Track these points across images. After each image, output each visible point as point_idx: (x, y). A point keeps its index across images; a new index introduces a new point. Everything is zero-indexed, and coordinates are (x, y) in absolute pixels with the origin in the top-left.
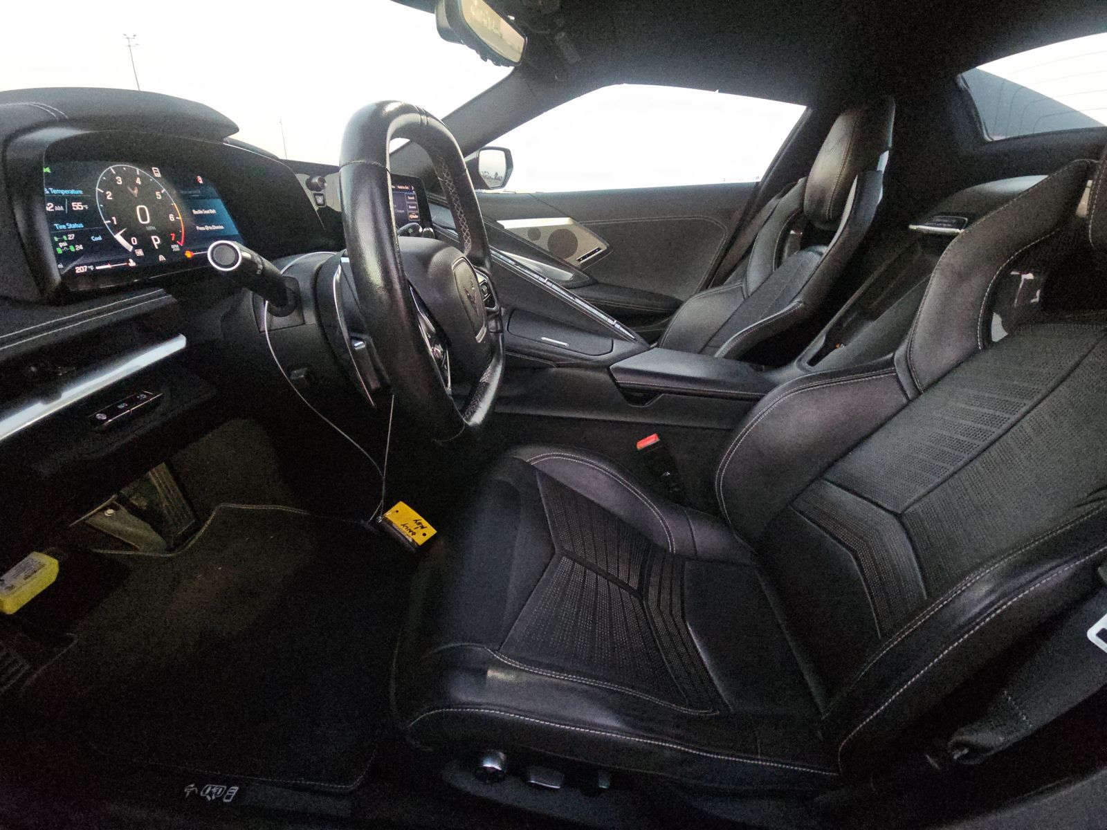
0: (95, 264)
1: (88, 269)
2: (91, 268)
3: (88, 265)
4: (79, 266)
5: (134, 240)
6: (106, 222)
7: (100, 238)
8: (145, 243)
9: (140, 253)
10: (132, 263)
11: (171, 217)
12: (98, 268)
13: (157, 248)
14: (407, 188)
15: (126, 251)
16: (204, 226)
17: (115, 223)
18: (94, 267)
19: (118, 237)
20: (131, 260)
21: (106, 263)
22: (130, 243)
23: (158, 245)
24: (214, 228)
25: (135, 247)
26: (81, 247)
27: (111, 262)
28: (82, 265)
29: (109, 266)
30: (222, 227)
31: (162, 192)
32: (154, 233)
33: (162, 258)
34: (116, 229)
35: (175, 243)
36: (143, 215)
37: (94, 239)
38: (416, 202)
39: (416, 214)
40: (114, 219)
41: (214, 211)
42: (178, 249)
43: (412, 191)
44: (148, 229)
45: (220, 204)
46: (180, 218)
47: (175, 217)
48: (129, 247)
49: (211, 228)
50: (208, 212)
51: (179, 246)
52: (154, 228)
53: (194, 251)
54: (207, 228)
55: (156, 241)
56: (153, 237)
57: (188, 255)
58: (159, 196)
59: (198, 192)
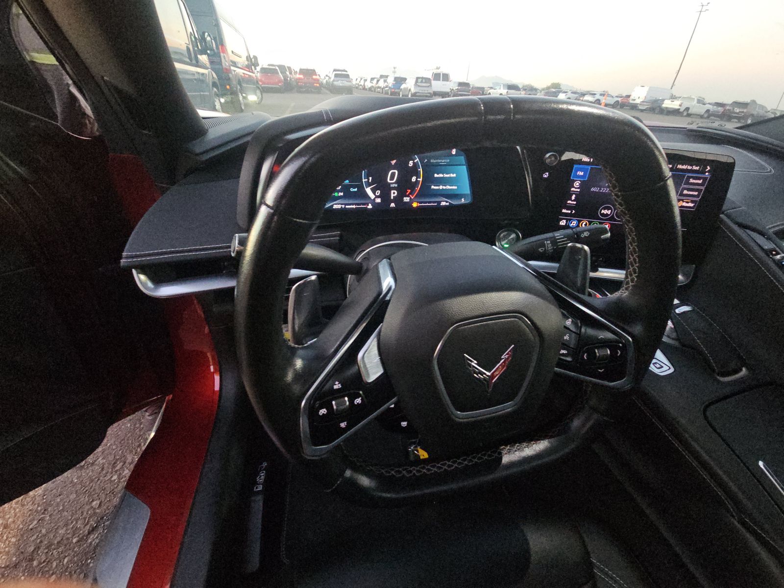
0: (346, 204)
1: (342, 207)
2: (343, 206)
3: (342, 204)
4: (336, 204)
5: (378, 193)
6: (364, 180)
7: (356, 190)
8: (385, 196)
9: (378, 200)
10: (370, 206)
11: (414, 179)
12: (347, 207)
13: (392, 198)
14: (696, 168)
15: (370, 198)
16: (439, 186)
17: (370, 181)
18: (345, 206)
19: (368, 191)
20: (370, 205)
21: (353, 204)
22: (374, 193)
23: (394, 196)
24: (448, 187)
25: (377, 197)
26: (342, 194)
27: (356, 204)
28: (338, 204)
29: (354, 207)
30: (455, 187)
31: (416, 161)
32: (394, 188)
33: (392, 205)
34: (368, 184)
35: (408, 196)
36: (392, 177)
37: (352, 190)
38: (703, 188)
39: (692, 202)
40: (370, 178)
41: (455, 175)
42: (409, 201)
43: (704, 173)
44: (391, 186)
45: (464, 170)
46: (421, 180)
47: (416, 179)
48: (372, 196)
49: (444, 187)
50: (448, 176)
51: (410, 198)
52: (396, 185)
53: (421, 203)
54: (441, 187)
55: (394, 194)
56: (392, 192)
57: (415, 205)
58: (411, 163)
59: (446, 161)
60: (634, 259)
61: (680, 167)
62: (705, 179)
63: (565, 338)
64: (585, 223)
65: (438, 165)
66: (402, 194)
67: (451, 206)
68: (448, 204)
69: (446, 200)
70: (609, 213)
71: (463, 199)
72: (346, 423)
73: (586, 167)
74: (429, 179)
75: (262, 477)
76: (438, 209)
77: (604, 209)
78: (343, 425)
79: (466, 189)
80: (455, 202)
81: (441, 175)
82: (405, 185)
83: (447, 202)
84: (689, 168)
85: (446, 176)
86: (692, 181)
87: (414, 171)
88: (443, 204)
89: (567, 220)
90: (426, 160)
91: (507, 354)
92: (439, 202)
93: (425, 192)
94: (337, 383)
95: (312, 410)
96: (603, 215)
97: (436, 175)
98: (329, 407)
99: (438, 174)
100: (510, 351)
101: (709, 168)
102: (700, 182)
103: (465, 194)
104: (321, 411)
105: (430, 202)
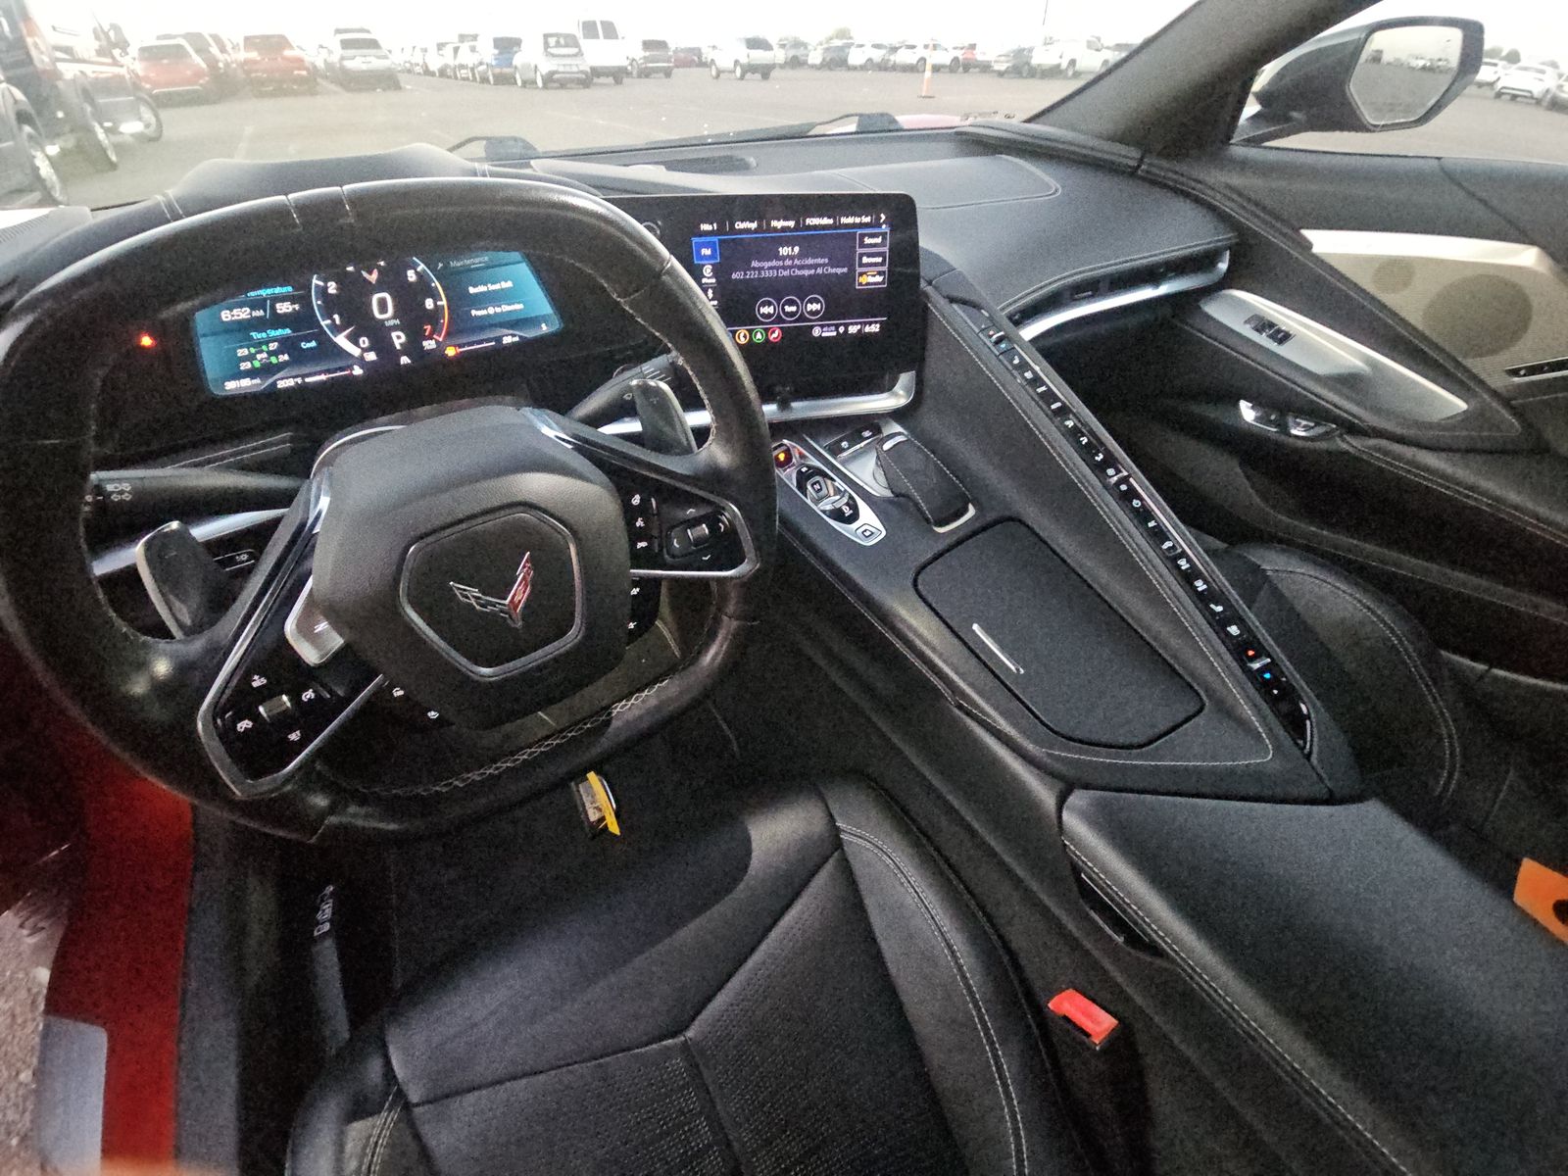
0: (303, 376)
1: (295, 383)
2: (299, 380)
3: (294, 377)
4: (282, 379)
5: (364, 342)
6: (323, 323)
7: (313, 344)
8: (381, 343)
9: (371, 357)
10: (358, 371)
11: (429, 304)
12: (307, 380)
13: (398, 347)
14: (867, 220)
15: (350, 355)
16: (486, 309)
17: (338, 322)
18: (303, 379)
19: (341, 340)
20: (356, 367)
21: (319, 373)
22: (356, 344)
23: (401, 345)
25: (364, 350)
26: (286, 357)
27: (328, 371)
28: (287, 378)
30: (519, 306)
31: (419, 269)
32: (395, 328)
33: (405, 360)
34: (337, 330)
35: (430, 338)
36: (383, 306)
37: (305, 345)
38: (886, 249)
39: (880, 273)
40: (336, 317)
41: (509, 284)
42: (434, 346)
43: (880, 226)
44: (387, 324)
45: (524, 270)
46: (444, 302)
47: (435, 304)
48: (355, 351)
49: (498, 310)
50: (496, 287)
51: (437, 342)
52: (397, 322)
53: (460, 346)
54: (491, 311)
55: (399, 339)
56: (394, 335)
57: (451, 352)
58: (411, 276)
59: (481, 259)
61: (844, 220)
62: (884, 235)
63: (638, 524)
64: (742, 335)
65: (468, 270)
66: (415, 337)
67: (524, 345)
68: (517, 339)
69: (511, 332)
70: (772, 312)
71: (543, 325)
72: (298, 732)
73: (708, 239)
74: (460, 300)
75: (327, 911)
76: (501, 350)
77: (763, 304)
78: (294, 736)
79: (542, 306)
80: (530, 334)
81: (482, 289)
82: (414, 319)
83: (513, 335)
84: (857, 220)
85: (492, 287)
86: (867, 241)
87: (424, 288)
88: (507, 340)
90: (440, 265)
91: (524, 567)
92: (499, 340)
93: (461, 325)
94: (256, 677)
95: (222, 728)
96: (763, 315)
97: (472, 290)
98: (255, 717)
99: (475, 286)
100: (527, 561)
101: (883, 217)
102: (878, 240)
103: (544, 316)
104: (239, 725)
105: (481, 342)
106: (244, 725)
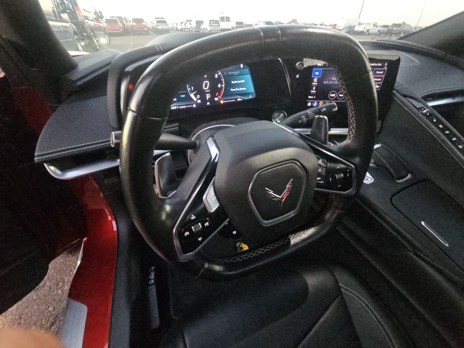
0: (179, 106)
2: (178, 107)
3: (176, 106)
4: (173, 106)
5: (198, 96)
6: (188, 89)
7: (184, 96)
8: (203, 98)
9: (199, 101)
10: (194, 106)
11: (219, 86)
12: (180, 107)
13: (207, 99)
14: (380, 65)
15: (193, 100)
16: (235, 89)
17: (192, 89)
18: (179, 107)
19: (192, 95)
20: (194, 104)
21: (183, 105)
22: (196, 97)
23: (208, 98)
24: (241, 89)
25: (198, 99)
26: (176, 99)
27: (185, 105)
28: (174, 106)
29: (184, 107)
30: (245, 89)
31: (219, 74)
32: (208, 93)
33: (208, 103)
34: (192, 92)
35: (217, 97)
36: (206, 85)
37: (182, 96)
38: (384, 76)
39: (378, 85)
40: (192, 88)
41: (244, 81)
42: (218, 100)
43: (383, 67)
44: (206, 91)
45: (249, 77)
46: (223, 86)
47: (221, 86)
48: (195, 99)
49: (239, 89)
50: (240, 82)
51: (219, 98)
52: (209, 91)
53: (225, 100)
54: (236, 89)
55: (208, 96)
56: (207, 95)
57: (222, 102)
58: (216, 76)
59: (237, 72)
60: (353, 121)
62: (384, 71)
63: (319, 171)
64: (321, 103)
65: (233, 75)
66: (213, 96)
67: (244, 101)
68: (242, 99)
69: (241, 97)
70: (334, 96)
71: (250, 96)
72: (201, 238)
73: (319, 69)
74: (229, 85)
75: (152, 276)
76: (237, 103)
77: (332, 93)
78: (200, 239)
79: (252, 90)
80: (246, 98)
81: (235, 82)
82: (214, 90)
83: (241, 98)
84: (376, 65)
85: (239, 82)
86: (378, 72)
87: (219, 81)
88: (239, 100)
89: (312, 102)
90: (225, 73)
91: (289, 184)
92: (236, 99)
93: (227, 94)
94: (193, 216)
95: (180, 234)
96: (331, 97)
97: (233, 82)
98: (190, 231)
99: (233, 81)
100: (290, 183)
101: (386, 64)
102: (382, 72)
103: (251, 93)
104: (185, 233)
105: (231, 100)
106: (187, 233)
